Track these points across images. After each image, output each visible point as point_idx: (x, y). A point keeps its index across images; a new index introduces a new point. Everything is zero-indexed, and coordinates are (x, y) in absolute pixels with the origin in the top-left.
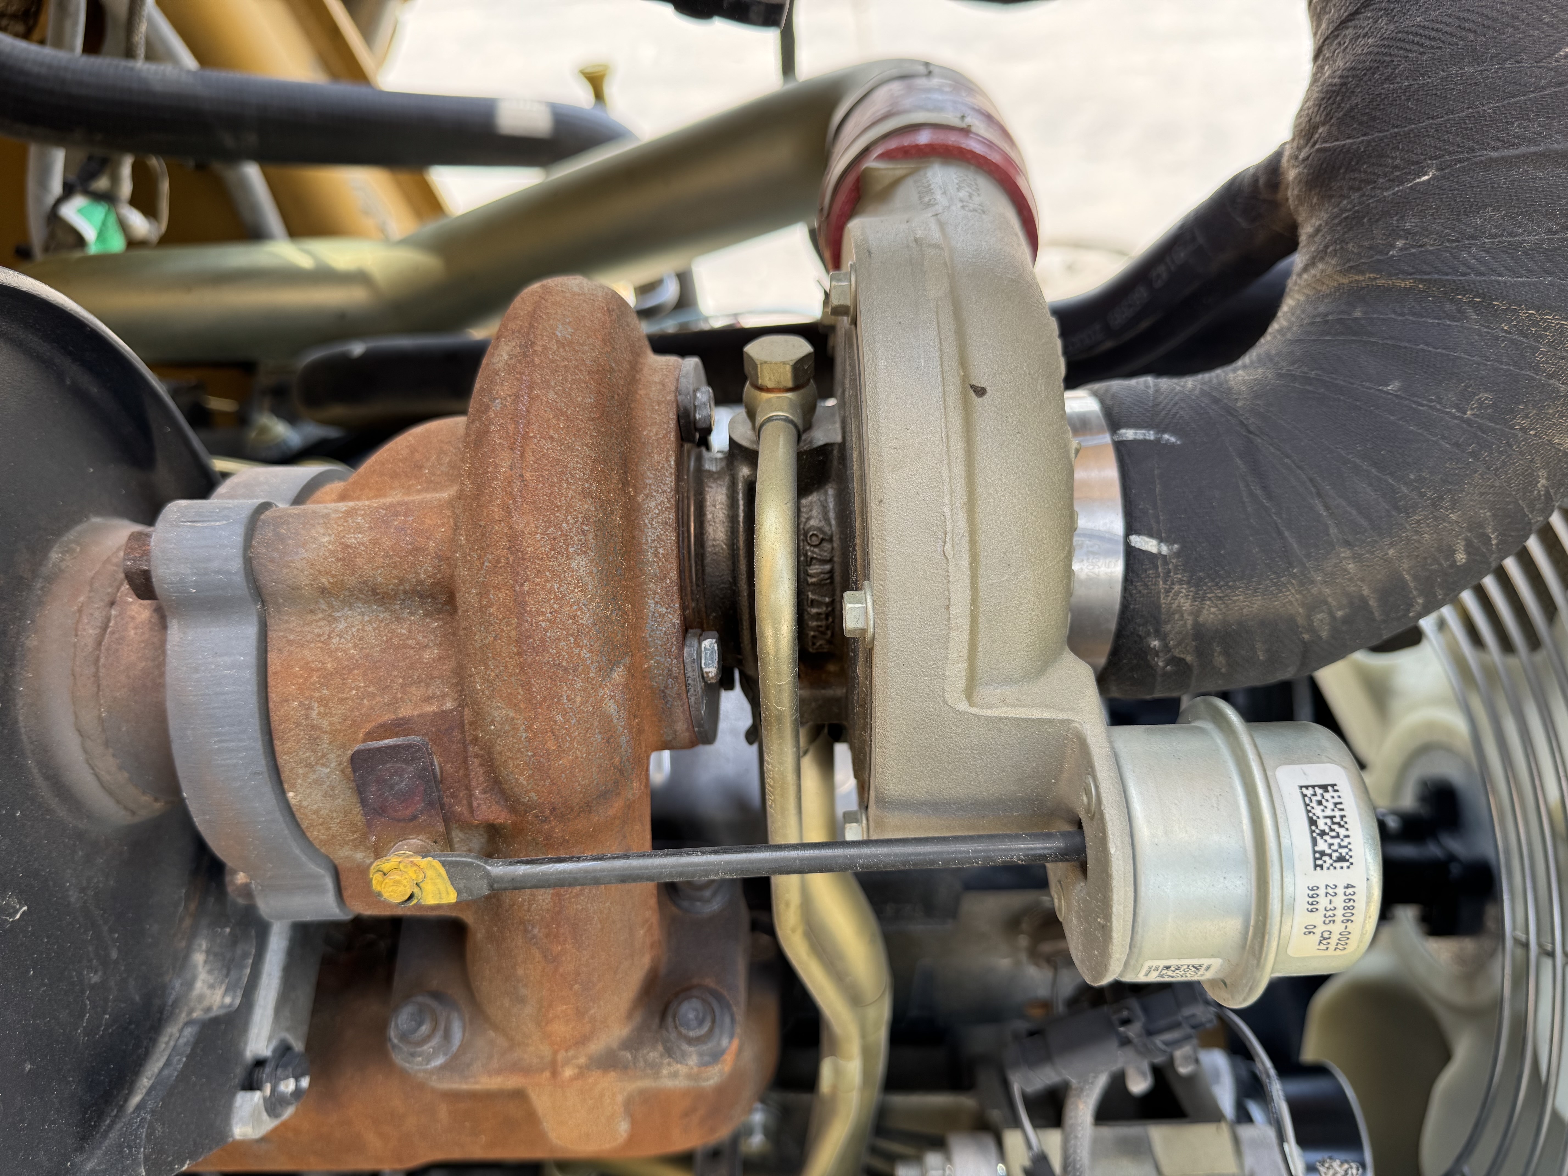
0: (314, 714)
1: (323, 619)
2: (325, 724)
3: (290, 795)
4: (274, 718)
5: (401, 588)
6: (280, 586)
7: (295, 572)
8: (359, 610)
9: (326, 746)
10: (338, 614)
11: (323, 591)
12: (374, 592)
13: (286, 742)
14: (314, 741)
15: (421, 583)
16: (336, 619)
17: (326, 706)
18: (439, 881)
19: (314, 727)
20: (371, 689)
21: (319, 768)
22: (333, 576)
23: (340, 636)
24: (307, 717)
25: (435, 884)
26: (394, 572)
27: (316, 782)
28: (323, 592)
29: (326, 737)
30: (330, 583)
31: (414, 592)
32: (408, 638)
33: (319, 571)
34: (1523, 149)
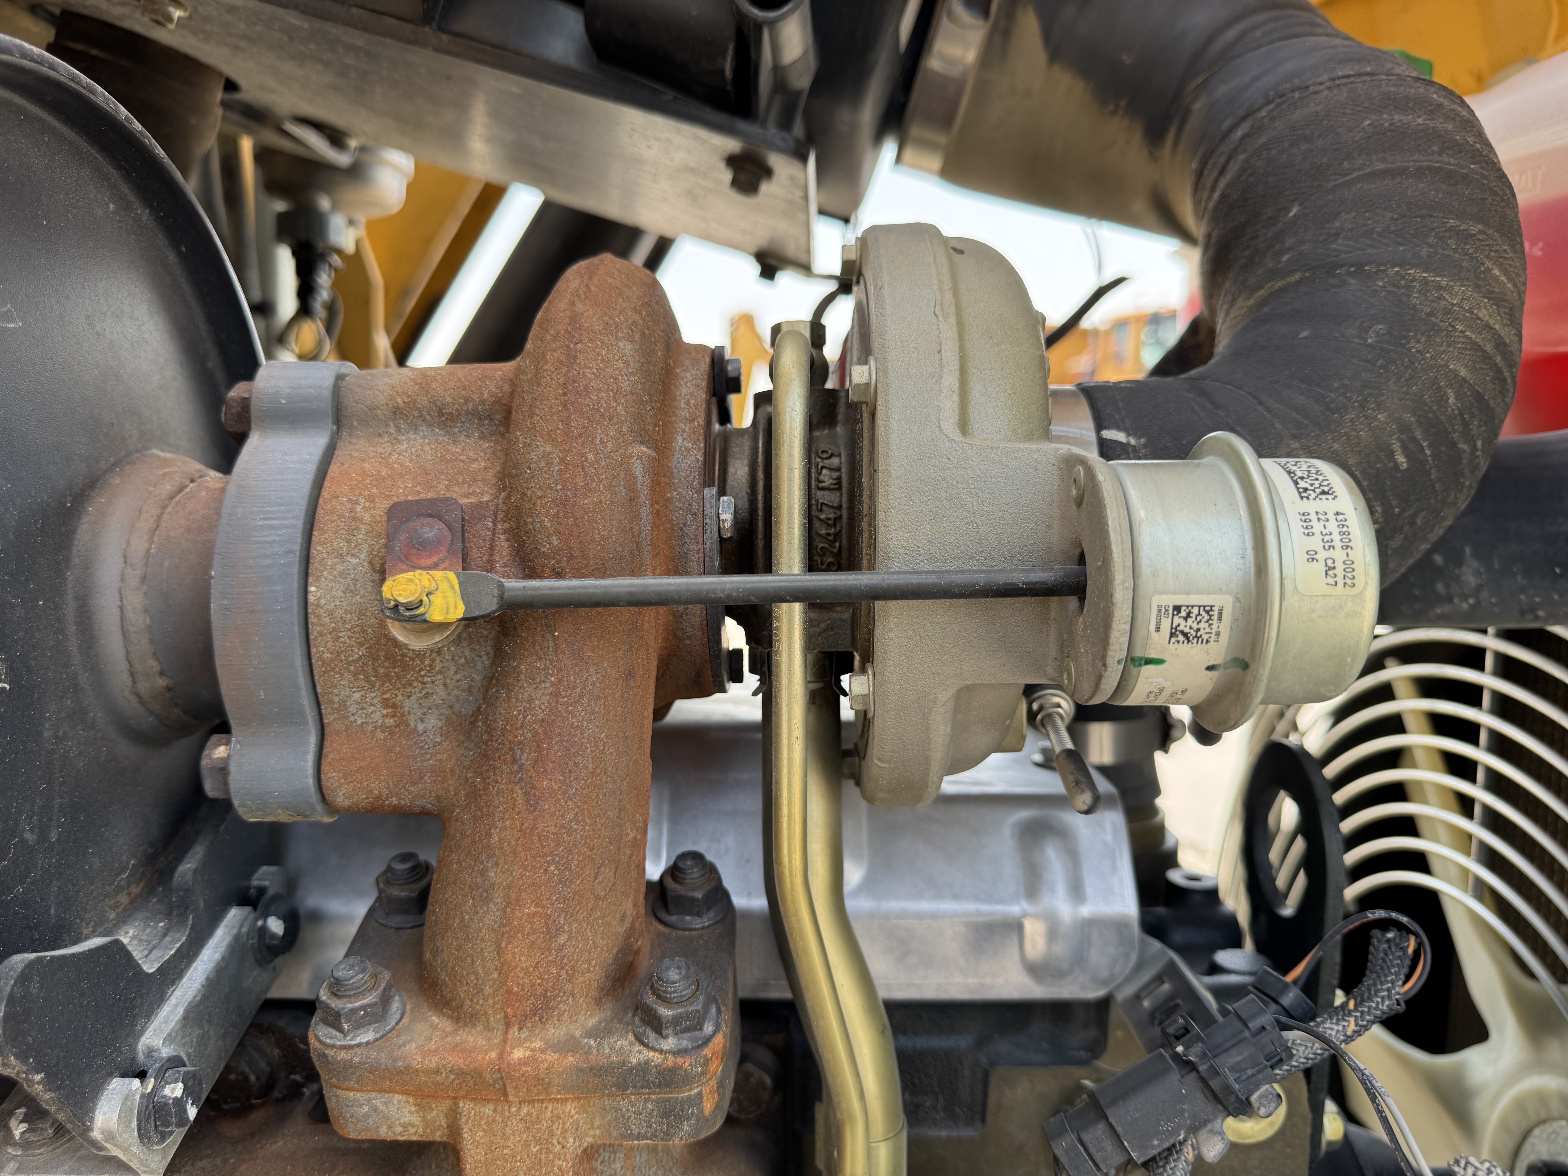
0: (358, 508)
1: (388, 442)
2: (367, 517)
3: (312, 589)
4: (320, 511)
5: (465, 408)
6: (359, 406)
7: (377, 393)
8: (422, 434)
9: (361, 536)
10: (403, 438)
11: (397, 412)
12: (441, 413)
13: (324, 532)
14: (352, 532)
15: (483, 402)
16: (398, 441)
17: (373, 501)
18: (450, 594)
19: (355, 519)
20: (418, 488)
21: (349, 558)
22: (409, 396)
23: (399, 454)
24: (352, 510)
25: (445, 597)
26: (462, 393)
27: (341, 574)
28: (395, 413)
29: (363, 528)
30: (404, 402)
31: (474, 413)
32: (460, 455)
33: (397, 392)
34: (1355, 174)
